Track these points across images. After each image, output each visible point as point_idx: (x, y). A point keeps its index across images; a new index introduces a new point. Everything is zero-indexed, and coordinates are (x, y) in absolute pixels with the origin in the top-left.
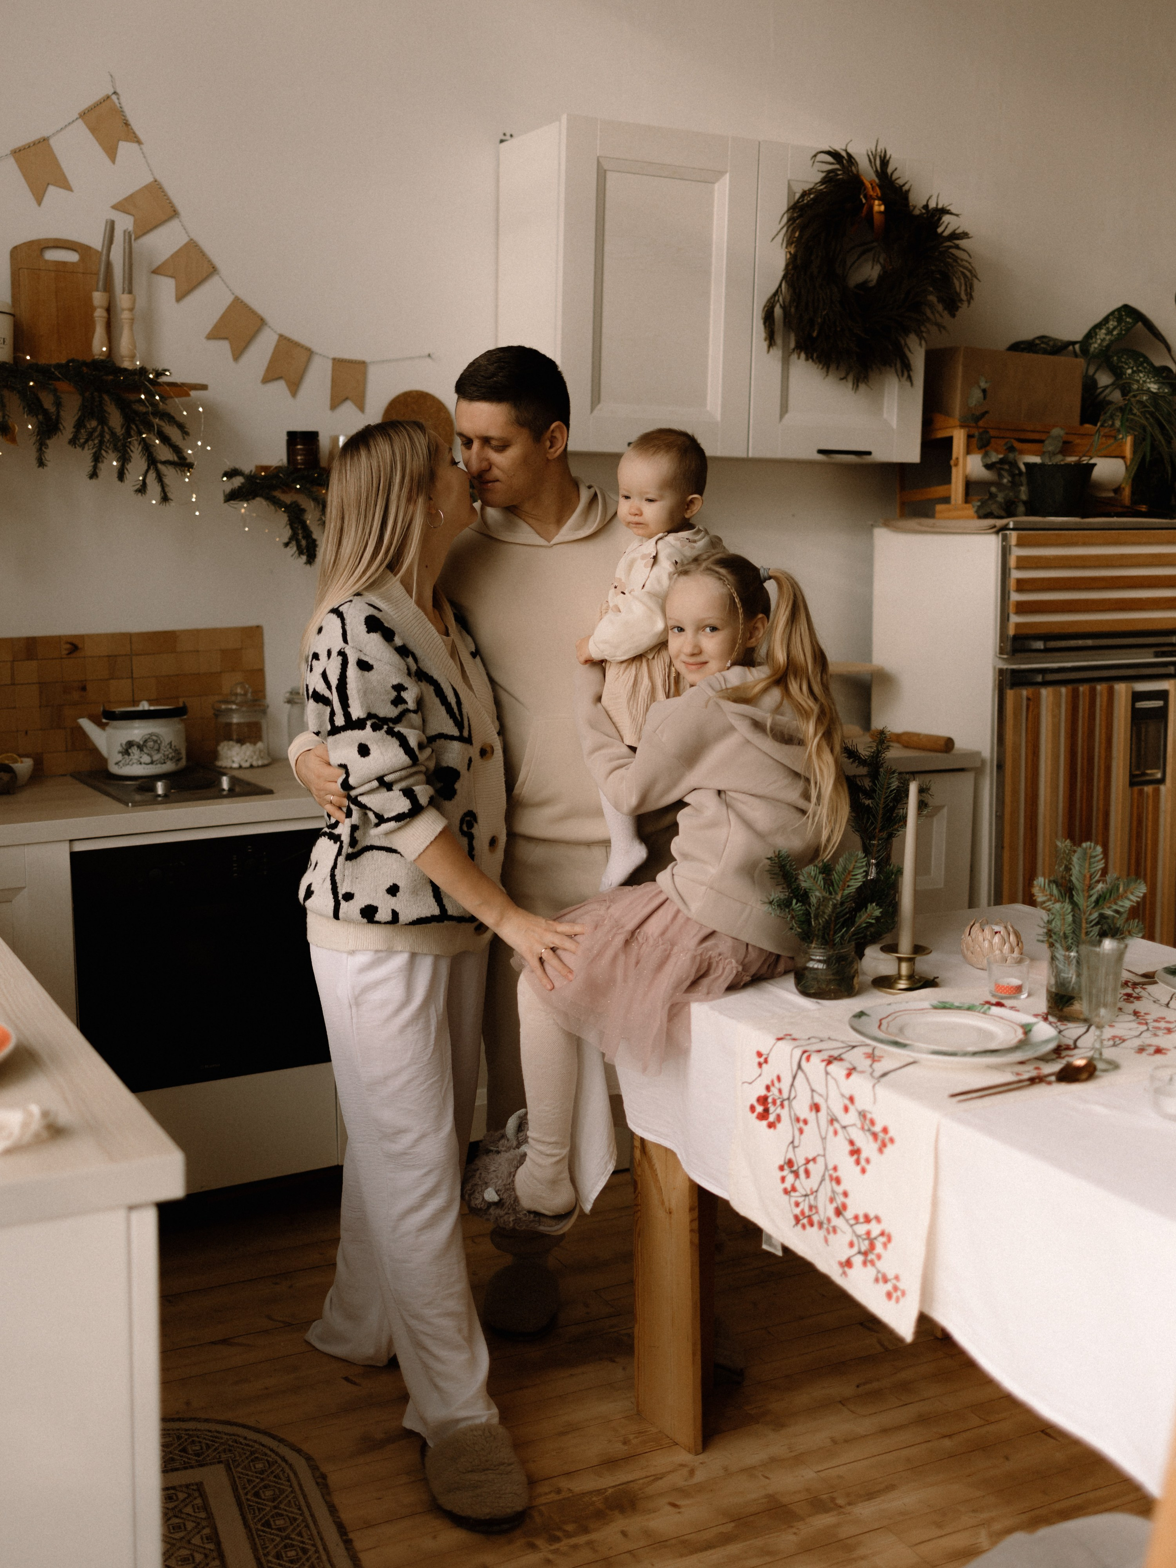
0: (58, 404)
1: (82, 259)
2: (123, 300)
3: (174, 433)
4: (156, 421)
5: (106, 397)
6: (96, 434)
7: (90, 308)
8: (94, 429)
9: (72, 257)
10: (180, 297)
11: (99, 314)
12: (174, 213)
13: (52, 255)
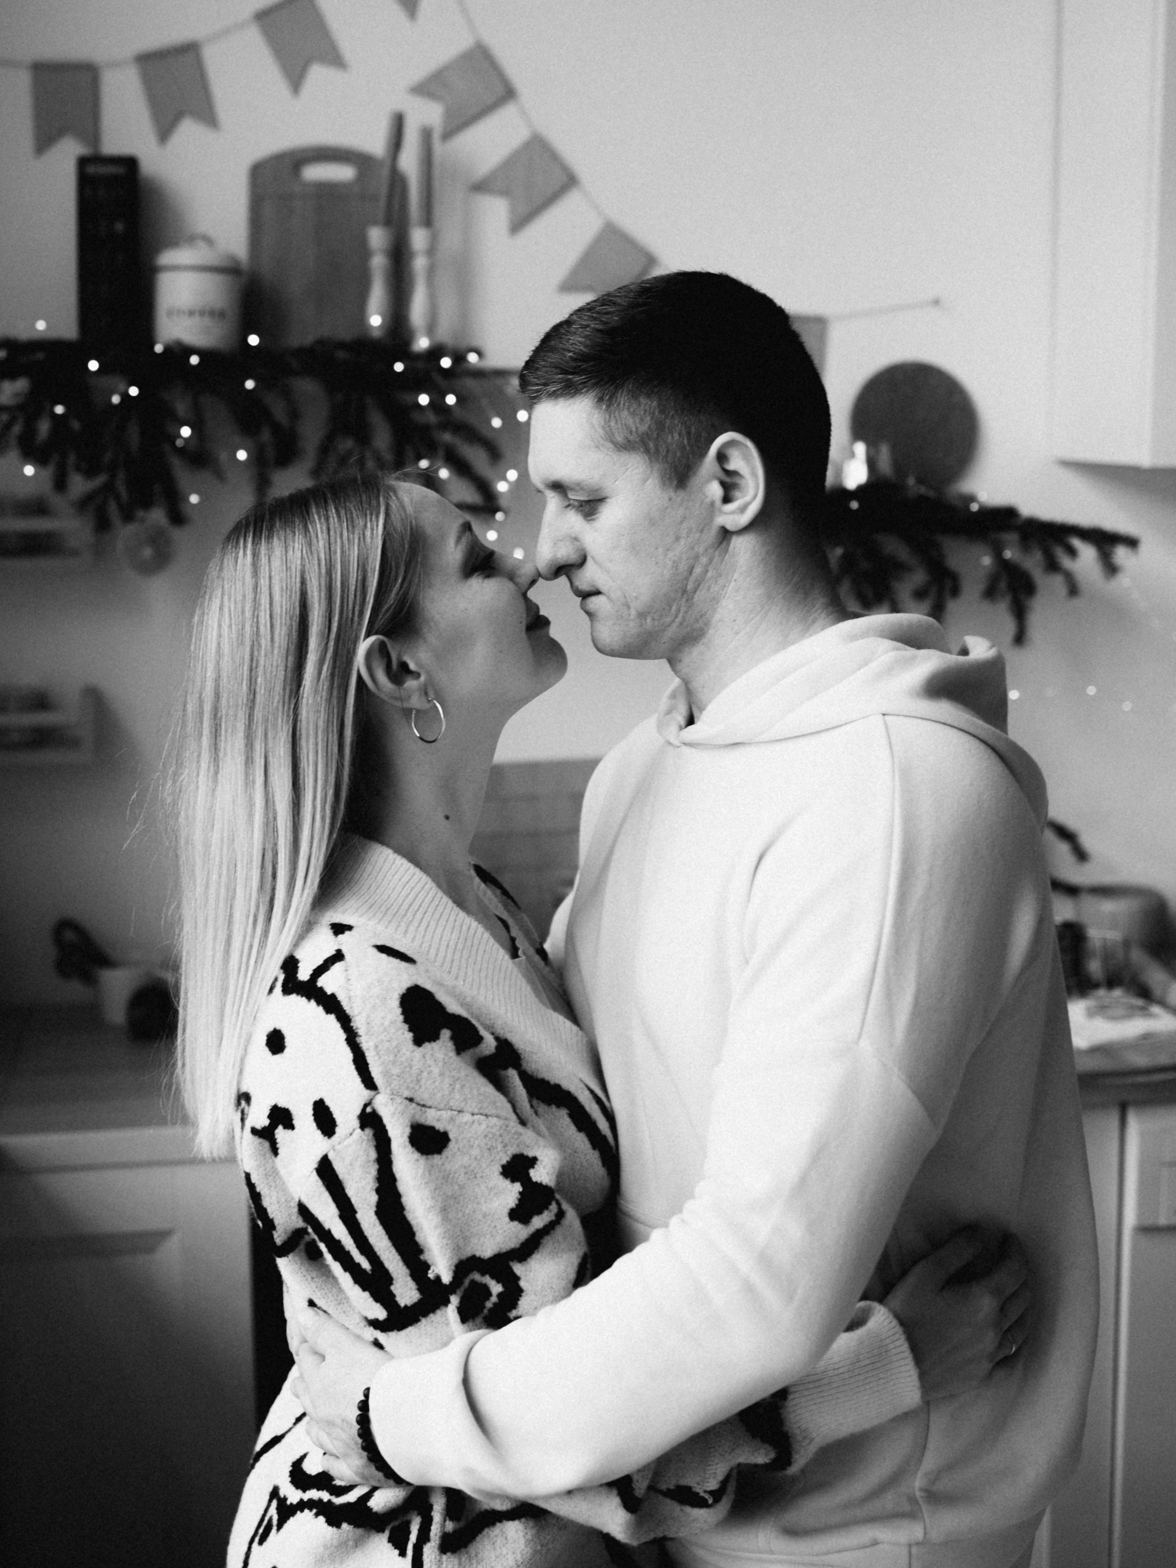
0: (295, 415)
1: (361, 176)
2: (418, 238)
3: (477, 457)
4: (447, 437)
5: (369, 401)
6: (352, 460)
7: (365, 253)
8: (349, 453)
9: (343, 173)
10: (518, 225)
11: (378, 263)
12: (509, 94)
13: (315, 173)
